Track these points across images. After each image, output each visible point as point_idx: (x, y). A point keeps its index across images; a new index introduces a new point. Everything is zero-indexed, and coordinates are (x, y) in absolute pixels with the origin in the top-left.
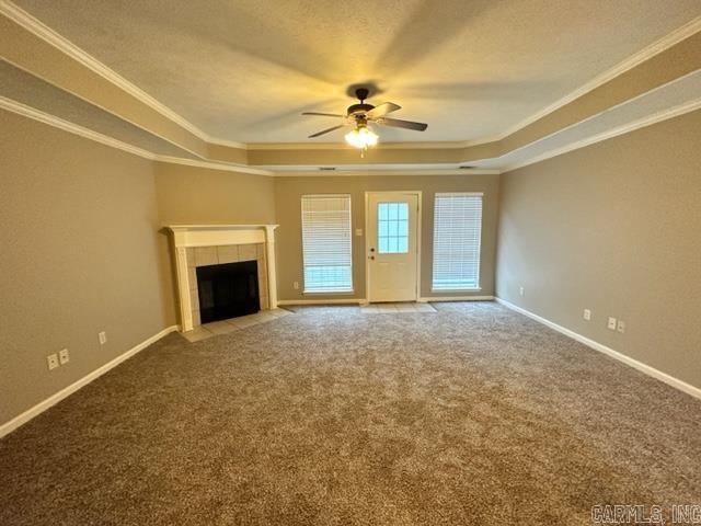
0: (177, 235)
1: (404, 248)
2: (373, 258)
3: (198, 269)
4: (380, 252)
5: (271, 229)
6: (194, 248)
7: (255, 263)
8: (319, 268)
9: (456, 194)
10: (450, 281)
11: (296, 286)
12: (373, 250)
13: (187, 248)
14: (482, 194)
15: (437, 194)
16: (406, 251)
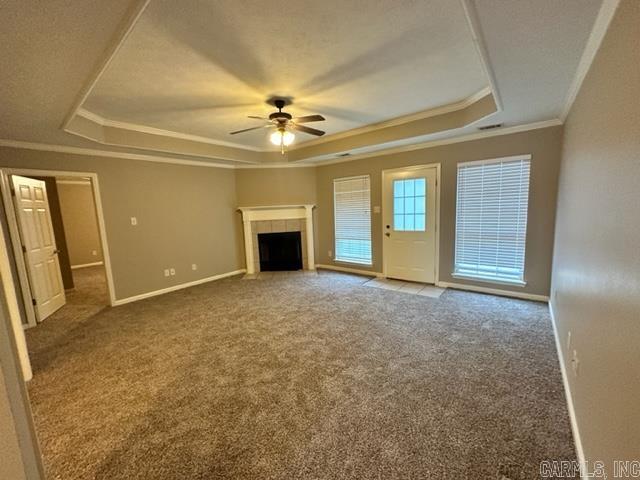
0: (244, 213)
1: (421, 226)
2: (388, 235)
3: (259, 235)
4: (396, 229)
5: (309, 209)
6: (257, 221)
7: (299, 233)
8: (347, 241)
9: (486, 161)
10: (481, 267)
11: (330, 254)
12: (388, 227)
13: (252, 222)
14: (529, 157)
15: (459, 165)
16: (424, 229)
